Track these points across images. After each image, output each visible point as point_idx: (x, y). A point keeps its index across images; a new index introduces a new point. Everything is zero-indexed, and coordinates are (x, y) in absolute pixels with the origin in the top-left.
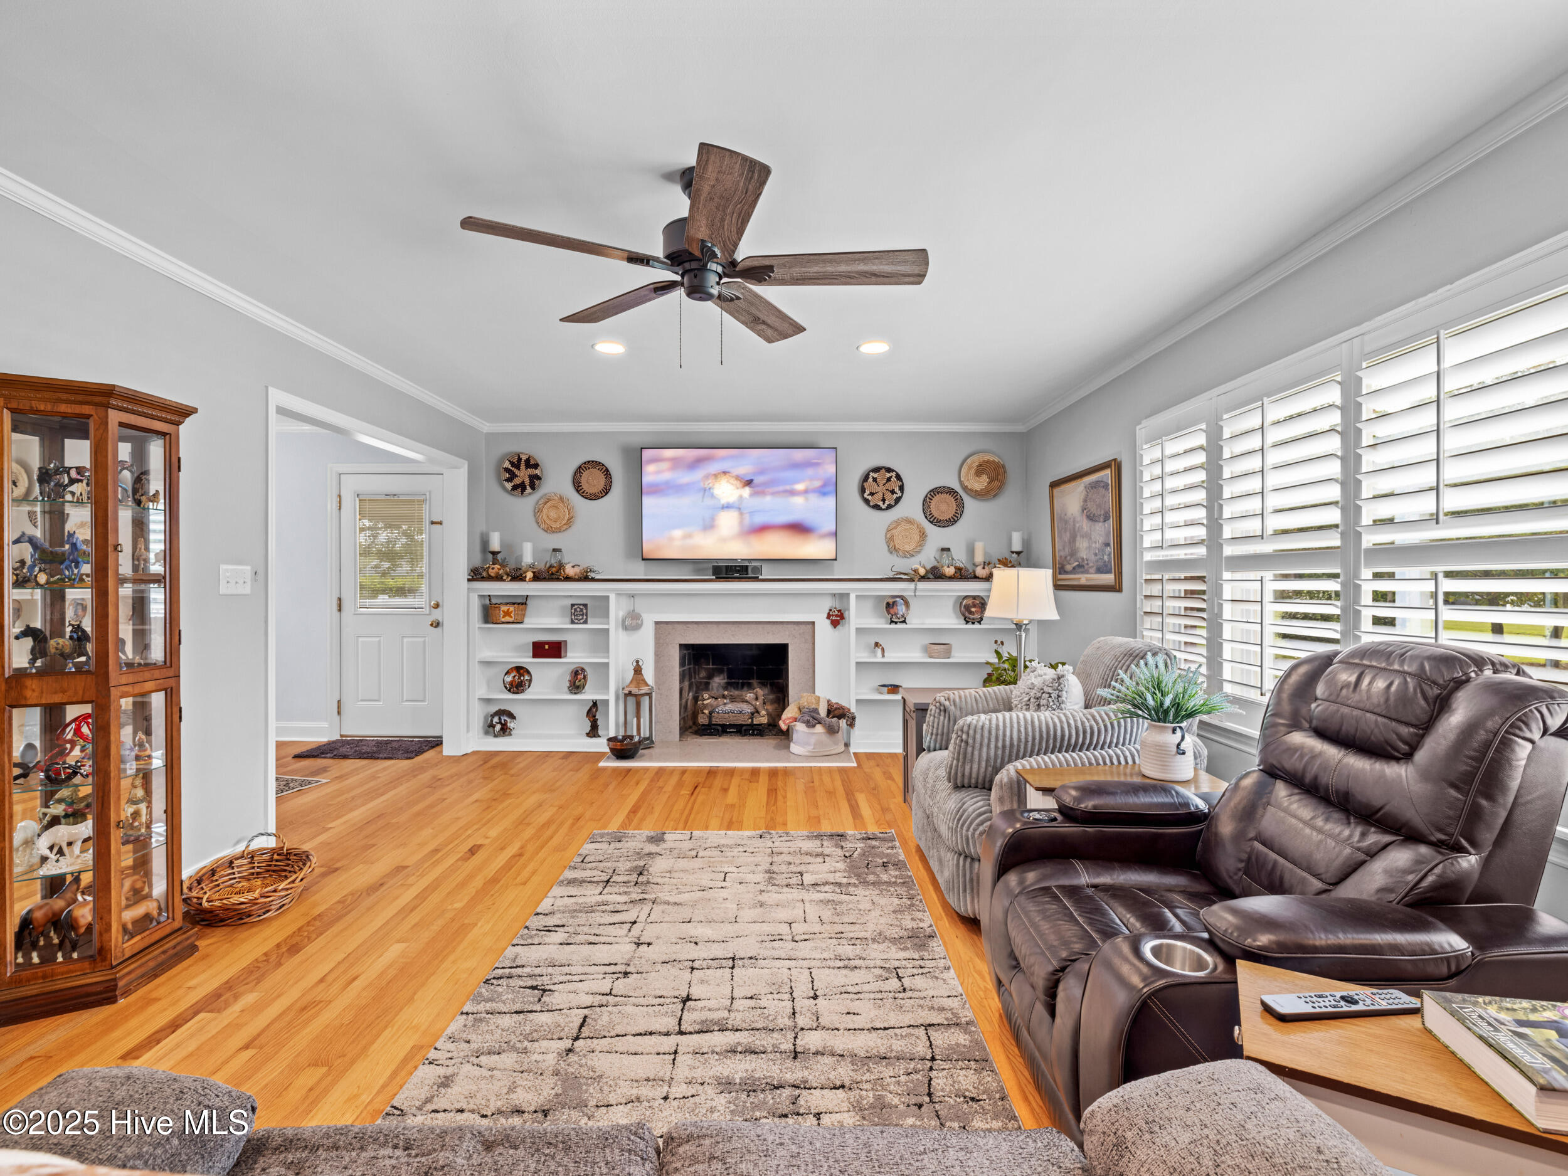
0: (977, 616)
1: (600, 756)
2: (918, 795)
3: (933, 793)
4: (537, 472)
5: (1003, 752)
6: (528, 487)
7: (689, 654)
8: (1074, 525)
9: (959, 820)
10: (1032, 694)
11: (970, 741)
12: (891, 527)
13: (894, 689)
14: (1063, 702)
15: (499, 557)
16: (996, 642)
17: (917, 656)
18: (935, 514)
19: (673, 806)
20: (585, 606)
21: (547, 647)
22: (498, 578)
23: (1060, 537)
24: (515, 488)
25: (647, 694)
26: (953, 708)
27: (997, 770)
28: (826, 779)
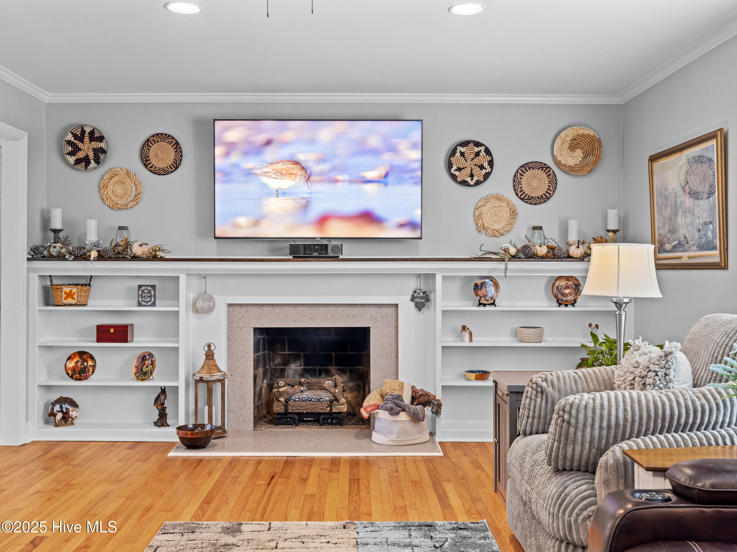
0: (570, 298)
1: (170, 446)
2: (514, 482)
3: (532, 477)
4: (102, 145)
5: (608, 432)
6: (92, 162)
7: (264, 339)
8: (676, 201)
9: (561, 505)
10: (637, 373)
11: (573, 421)
12: (480, 204)
13: (482, 375)
14: (670, 381)
15: (61, 235)
16: (590, 325)
17: (507, 341)
18: (527, 190)
19: (249, 496)
20: (154, 287)
21: (112, 330)
22: (61, 257)
23: (661, 214)
24: (78, 162)
25: (219, 381)
26: (550, 389)
27: (601, 452)
28: (411, 468)
